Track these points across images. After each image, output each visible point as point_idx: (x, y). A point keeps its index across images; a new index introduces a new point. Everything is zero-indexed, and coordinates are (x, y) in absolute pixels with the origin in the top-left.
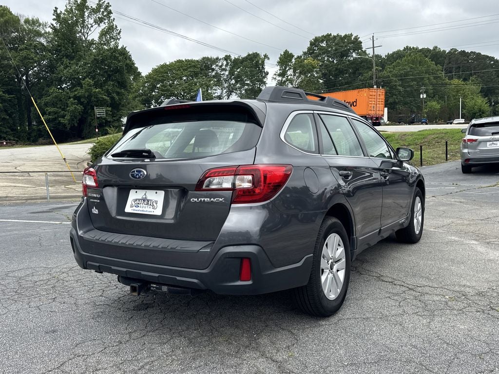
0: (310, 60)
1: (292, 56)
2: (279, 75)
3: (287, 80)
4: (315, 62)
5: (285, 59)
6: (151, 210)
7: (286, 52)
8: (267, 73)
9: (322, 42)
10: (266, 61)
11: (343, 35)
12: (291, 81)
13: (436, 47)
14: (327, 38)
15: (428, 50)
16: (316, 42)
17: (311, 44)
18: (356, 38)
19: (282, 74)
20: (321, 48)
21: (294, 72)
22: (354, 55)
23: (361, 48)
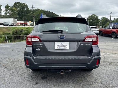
0: (14, 8)
1: (9, 6)
2: (6, 11)
3: (8, 12)
4: (16, 9)
5: (7, 7)
6: (65, 48)
7: (7, 5)
8: (2, 10)
9: (17, 4)
10: (1, 6)
11: (23, 3)
12: (9, 13)
13: (44, 10)
14: (19, 3)
15: (42, 10)
16: (16, 4)
17: (14, 4)
18: (26, 5)
19: (7, 11)
20: (17, 6)
21: (10, 11)
22: (26, 9)
23: (28, 7)
